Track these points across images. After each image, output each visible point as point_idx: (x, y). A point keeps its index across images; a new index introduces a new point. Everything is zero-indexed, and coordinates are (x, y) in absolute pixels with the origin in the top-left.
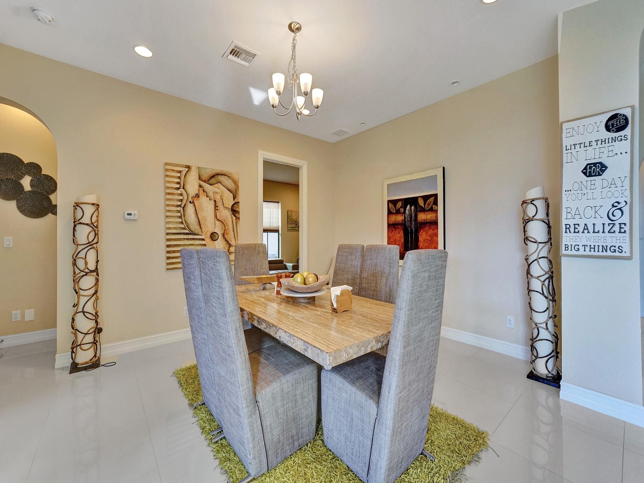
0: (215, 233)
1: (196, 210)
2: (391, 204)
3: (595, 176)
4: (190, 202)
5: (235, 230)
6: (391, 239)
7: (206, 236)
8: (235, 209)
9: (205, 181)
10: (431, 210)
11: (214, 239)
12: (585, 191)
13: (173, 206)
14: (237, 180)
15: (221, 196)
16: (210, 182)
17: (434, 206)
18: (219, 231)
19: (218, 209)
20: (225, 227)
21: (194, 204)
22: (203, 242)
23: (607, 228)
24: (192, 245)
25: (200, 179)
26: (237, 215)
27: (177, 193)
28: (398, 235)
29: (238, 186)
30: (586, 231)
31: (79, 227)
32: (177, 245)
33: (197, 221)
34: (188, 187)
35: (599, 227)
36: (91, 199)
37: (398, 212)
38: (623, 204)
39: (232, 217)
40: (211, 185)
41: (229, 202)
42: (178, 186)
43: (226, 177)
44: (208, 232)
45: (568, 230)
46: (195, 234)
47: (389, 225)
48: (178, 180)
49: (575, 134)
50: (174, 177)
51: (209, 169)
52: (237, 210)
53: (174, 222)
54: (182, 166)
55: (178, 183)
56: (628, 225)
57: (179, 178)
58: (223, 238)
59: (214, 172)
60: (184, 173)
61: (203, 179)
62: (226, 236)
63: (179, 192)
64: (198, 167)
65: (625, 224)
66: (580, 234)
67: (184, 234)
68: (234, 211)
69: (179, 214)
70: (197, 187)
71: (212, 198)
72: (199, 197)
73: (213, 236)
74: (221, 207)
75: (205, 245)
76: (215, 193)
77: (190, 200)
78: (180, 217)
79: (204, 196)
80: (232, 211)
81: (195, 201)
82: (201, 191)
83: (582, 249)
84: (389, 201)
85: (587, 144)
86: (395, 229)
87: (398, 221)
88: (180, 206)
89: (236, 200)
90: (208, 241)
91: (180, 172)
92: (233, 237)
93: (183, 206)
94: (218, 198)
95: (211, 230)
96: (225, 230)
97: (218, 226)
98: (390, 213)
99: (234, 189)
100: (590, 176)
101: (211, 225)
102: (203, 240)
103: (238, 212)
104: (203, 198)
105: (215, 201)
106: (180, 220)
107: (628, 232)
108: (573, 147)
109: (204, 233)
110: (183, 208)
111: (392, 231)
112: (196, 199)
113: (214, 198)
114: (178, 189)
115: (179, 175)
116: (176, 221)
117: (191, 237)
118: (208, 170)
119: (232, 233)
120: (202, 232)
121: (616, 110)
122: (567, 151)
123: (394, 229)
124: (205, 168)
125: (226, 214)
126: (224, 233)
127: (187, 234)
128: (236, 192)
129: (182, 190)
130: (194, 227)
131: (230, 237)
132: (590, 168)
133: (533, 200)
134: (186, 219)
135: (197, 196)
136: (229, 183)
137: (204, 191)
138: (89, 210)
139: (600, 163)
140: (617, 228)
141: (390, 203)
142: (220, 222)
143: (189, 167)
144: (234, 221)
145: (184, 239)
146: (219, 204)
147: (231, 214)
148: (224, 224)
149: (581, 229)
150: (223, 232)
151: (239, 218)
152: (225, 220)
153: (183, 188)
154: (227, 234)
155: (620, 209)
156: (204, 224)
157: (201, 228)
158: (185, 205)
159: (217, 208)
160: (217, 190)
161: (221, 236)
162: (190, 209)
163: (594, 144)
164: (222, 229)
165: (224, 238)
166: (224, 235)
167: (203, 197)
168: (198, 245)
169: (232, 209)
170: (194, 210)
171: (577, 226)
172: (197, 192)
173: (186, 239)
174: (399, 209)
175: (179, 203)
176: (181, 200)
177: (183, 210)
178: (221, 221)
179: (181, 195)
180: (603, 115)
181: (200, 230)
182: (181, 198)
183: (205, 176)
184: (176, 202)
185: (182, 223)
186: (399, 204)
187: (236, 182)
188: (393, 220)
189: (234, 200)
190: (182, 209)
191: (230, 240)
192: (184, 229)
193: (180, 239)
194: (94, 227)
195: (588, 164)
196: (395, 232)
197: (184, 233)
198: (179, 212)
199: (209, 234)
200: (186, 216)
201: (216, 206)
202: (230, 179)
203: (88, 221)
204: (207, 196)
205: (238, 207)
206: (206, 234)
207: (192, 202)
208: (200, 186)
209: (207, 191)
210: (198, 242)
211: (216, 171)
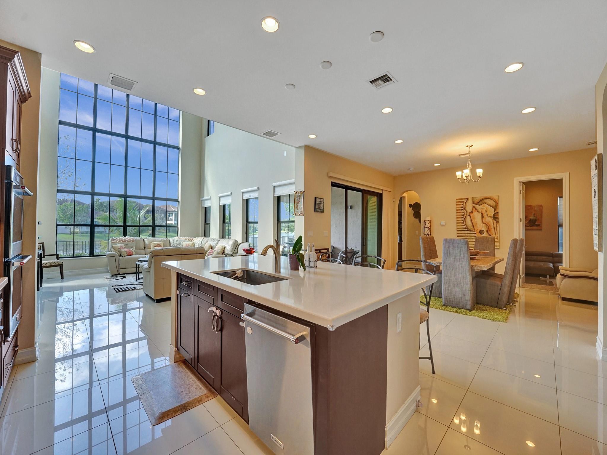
0: (482, 230)
1: (471, 219)
4: (468, 215)
5: (495, 229)
9: (476, 204)
11: (481, 234)
13: (460, 218)
15: (486, 210)
16: (480, 203)
18: (484, 229)
19: (484, 218)
20: (488, 227)
24: (469, 236)
25: (473, 203)
26: (497, 220)
29: (497, 203)
31: (425, 228)
32: (462, 236)
33: (472, 224)
34: (467, 208)
36: (429, 218)
40: (480, 205)
41: (492, 212)
42: (462, 208)
43: (489, 200)
44: (478, 230)
46: (471, 231)
48: (462, 206)
50: (460, 205)
52: (497, 217)
53: (460, 225)
54: (464, 199)
55: (462, 207)
57: (463, 205)
58: (487, 233)
59: (481, 198)
60: (465, 202)
61: (475, 203)
62: (489, 232)
63: (462, 211)
64: (472, 198)
67: (465, 231)
68: (495, 217)
69: (463, 222)
70: (472, 208)
71: (481, 212)
73: (481, 232)
75: (475, 236)
76: (482, 209)
77: (468, 214)
78: (463, 223)
79: (475, 211)
88: (463, 218)
89: (496, 212)
90: (478, 234)
91: (463, 202)
92: (494, 232)
93: (464, 217)
94: (484, 211)
95: (480, 228)
96: (488, 229)
97: (484, 226)
99: (495, 205)
101: (480, 226)
102: (475, 234)
103: (498, 218)
104: (475, 213)
105: (482, 213)
110: (465, 219)
114: (462, 210)
115: (462, 203)
117: (468, 232)
118: (478, 198)
119: (493, 230)
120: (475, 230)
124: (476, 197)
125: (490, 220)
126: (488, 230)
128: (496, 207)
129: (464, 210)
130: (471, 227)
131: (492, 232)
134: (466, 224)
135: (472, 212)
136: (492, 203)
137: (475, 209)
138: (427, 222)
142: (485, 225)
143: (467, 199)
144: (495, 223)
146: (485, 215)
147: (492, 220)
148: (488, 225)
150: (487, 230)
151: (498, 222)
152: (488, 223)
154: (489, 231)
156: (476, 225)
157: (474, 228)
158: (465, 217)
160: (483, 207)
161: (485, 232)
162: (468, 219)
164: (487, 228)
166: (488, 231)
167: (475, 212)
168: (472, 236)
169: (493, 217)
170: (470, 219)
172: (471, 210)
173: (466, 233)
175: (463, 216)
176: (464, 215)
179: (464, 212)
181: (473, 229)
182: (464, 214)
183: (476, 201)
184: (461, 216)
185: (464, 226)
187: (496, 201)
190: (464, 219)
191: (492, 234)
192: (465, 228)
193: (463, 233)
194: (429, 229)
198: (463, 220)
199: (478, 231)
200: (466, 222)
201: (483, 216)
202: (492, 200)
203: (427, 227)
204: (477, 211)
205: (498, 215)
206: (477, 231)
207: (470, 215)
208: (474, 207)
209: (477, 209)
210: (472, 235)
211: (483, 197)
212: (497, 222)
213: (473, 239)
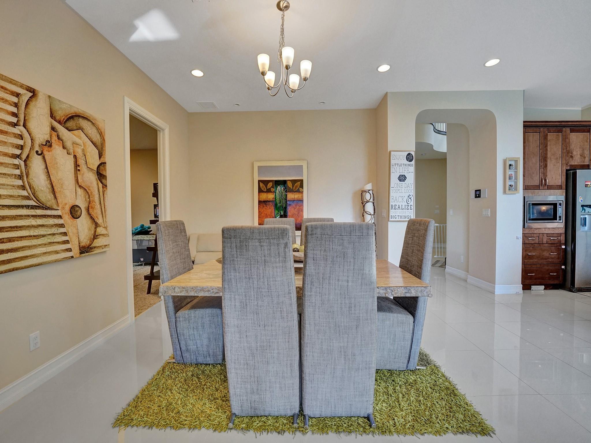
0: (77, 206)
1: (47, 168)
2: (262, 184)
3: (402, 181)
4: (37, 152)
5: (102, 202)
6: (262, 214)
7: (64, 211)
8: (101, 172)
9: (59, 122)
10: (298, 191)
11: (75, 217)
12: (399, 188)
13: (6, 155)
14: (103, 130)
15: (83, 150)
16: (70, 124)
17: (300, 188)
18: (82, 204)
19: (79, 170)
20: (89, 197)
21: (44, 157)
22: (60, 221)
23: (406, 207)
24: (42, 226)
25: (52, 115)
26: (104, 181)
27: (14, 134)
28: (270, 211)
29: (104, 140)
30: (399, 209)
32: (17, 227)
33: (50, 187)
34: (31, 125)
35: (403, 207)
37: (269, 191)
38: (411, 196)
39: (98, 184)
40: (69, 131)
41: (95, 162)
42: (14, 120)
43: (89, 123)
44: (66, 204)
45: (392, 208)
46: (47, 209)
47: (260, 202)
48: (15, 110)
49: (396, 159)
51: (65, 103)
52: (104, 174)
53: (8, 185)
54: (22, 86)
55: (15, 115)
56: (413, 206)
57: (16, 105)
58: (87, 213)
59: (73, 111)
60: (25, 99)
62: (91, 210)
64: (49, 97)
65: (412, 205)
66: (397, 210)
67: (27, 207)
68: (101, 176)
69: (18, 172)
70: (48, 129)
71: (71, 151)
72: (50, 146)
73: (74, 212)
74: (83, 168)
75: (62, 226)
76: (75, 144)
77: (37, 148)
78: (20, 177)
79: (59, 146)
80: (98, 175)
81: (45, 152)
82: (55, 138)
83: (397, 217)
84: (259, 181)
85: (400, 165)
86: (266, 204)
87: (269, 199)
88: (18, 156)
90: (67, 219)
91: (18, 95)
92: (100, 212)
93: (24, 157)
94: (79, 153)
95: (70, 201)
96: (90, 203)
97: (81, 196)
98: (260, 191)
99: (100, 142)
100: (401, 181)
101: (70, 194)
102: (60, 217)
103: (105, 177)
104: (57, 150)
105: (75, 157)
106: (20, 183)
107: (413, 209)
108: (395, 165)
109: (61, 206)
110: (25, 161)
111: (264, 207)
112: (46, 148)
113: (74, 152)
114: (14, 125)
115: (15, 100)
116: (12, 183)
117: (39, 212)
118: (64, 106)
119: (99, 206)
120: (58, 206)
121: (410, 151)
122: (393, 167)
123: (265, 206)
124: (60, 101)
125: (92, 180)
126: (89, 206)
127: (33, 207)
128: (102, 148)
129: (22, 128)
130: (46, 196)
131: (96, 212)
132: (401, 177)
133: (369, 191)
134: (31, 181)
135: (48, 144)
136: (93, 132)
137: (59, 137)
139: (404, 175)
140: (409, 207)
141: (260, 183)
142: (82, 190)
143: (33, 92)
144: (101, 189)
145: (29, 216)
146: (81, 162)
147: (96, 180)
148: (88, 193)
149: (397, 207)
150: (87, 205)
152: (89, 187)
153: (24, 126)
154: (92, 208)
155: (410, 198)
156: (60, 191)
157: (55, 197)
158: (28, 157)
159: (78, 168)
160: (78, 140)
161: (84, 212)
162: (37, 163)
163: (402, 165)
164: (86, 200)
165: (89, 214)
166: (88, 209)
167: (57, 147)
168: (52, 226)
169: (97, 172)
170: (43, 167)
171: (396, 206)
172: (47, 137)
173: (33, 216)
174: (270, 188)
175: (18, 152)
176: (21, 147)
177: (26, 165)
178: (84, 189)
179: (21, 137)
180: (406, 152)
181: (53, 201)
182: (21, 142)
183: (60, 114)
184: (10, 148)
185: (23, 187)
186: (270, 185)
187: (101, 133)
188: (264, 198)
189: (100, 159)
190: (22, 164)
191: (97, 217)
192: (27, 198)
193: (20, 217)
195: (400, 175)
196: (266, 208)
197: (29, 206)
198: (17, 167)
199: (67, 208)
200: (30, 177)
201: (76, 165)
202: (95, 128)
204: (64, 148)
205: (105, 170)
206: (63, 208)
207: (40, 154)
208: (53, 129)
209: (64, 138)
210: (51, 221)
211: (76, 110)
212: (105, 186)
213: (54, 234)
